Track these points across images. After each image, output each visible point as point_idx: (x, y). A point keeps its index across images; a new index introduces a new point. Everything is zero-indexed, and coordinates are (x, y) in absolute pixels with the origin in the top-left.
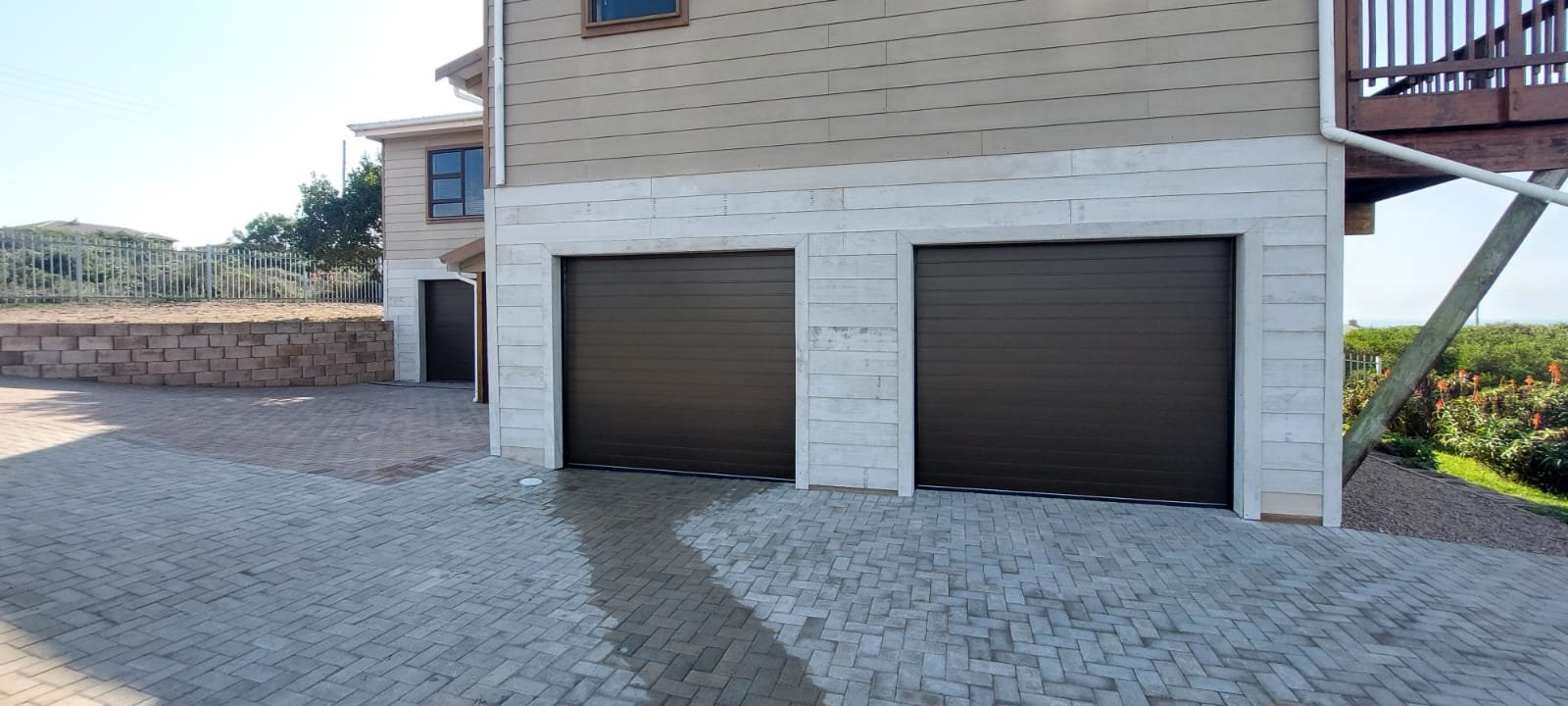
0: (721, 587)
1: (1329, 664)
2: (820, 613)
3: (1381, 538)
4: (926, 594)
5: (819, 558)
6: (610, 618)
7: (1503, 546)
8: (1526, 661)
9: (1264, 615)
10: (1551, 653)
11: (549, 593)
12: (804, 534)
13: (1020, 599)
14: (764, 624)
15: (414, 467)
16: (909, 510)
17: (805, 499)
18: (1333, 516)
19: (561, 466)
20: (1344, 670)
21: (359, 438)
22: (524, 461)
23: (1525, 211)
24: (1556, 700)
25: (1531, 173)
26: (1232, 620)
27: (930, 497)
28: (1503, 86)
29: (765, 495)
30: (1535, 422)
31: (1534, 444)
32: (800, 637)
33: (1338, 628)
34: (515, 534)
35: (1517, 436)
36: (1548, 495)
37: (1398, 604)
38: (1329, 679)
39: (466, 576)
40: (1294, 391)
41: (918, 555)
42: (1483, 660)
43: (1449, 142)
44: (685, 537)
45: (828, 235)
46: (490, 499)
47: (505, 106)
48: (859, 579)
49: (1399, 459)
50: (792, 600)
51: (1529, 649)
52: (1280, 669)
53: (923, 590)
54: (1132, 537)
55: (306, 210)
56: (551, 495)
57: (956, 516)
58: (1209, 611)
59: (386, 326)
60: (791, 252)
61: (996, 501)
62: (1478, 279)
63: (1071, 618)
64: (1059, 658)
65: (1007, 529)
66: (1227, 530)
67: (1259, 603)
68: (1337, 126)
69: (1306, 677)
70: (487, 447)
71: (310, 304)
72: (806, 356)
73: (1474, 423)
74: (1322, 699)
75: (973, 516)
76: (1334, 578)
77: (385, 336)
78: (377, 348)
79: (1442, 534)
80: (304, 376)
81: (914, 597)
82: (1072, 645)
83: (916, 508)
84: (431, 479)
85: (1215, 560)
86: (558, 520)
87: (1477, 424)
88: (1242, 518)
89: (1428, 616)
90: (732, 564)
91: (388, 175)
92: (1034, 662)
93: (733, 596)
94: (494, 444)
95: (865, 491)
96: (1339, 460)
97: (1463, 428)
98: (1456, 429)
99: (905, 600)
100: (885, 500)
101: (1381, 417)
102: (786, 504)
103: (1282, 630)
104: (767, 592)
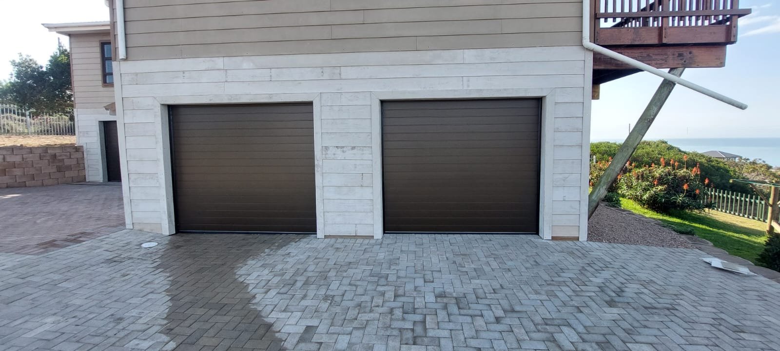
0: (255, 310)
1: (588, 324)
2: (314, 322)
3: (604, 245)
4: (380, 302)
5: (322, 282)
6: (171, 342)
7: (652, 244)
8: (672, 309)
9: (556, 296)
10: (681, 302)
11: (132, 327)
12: (316, 267)
13: (433, 299)
14: (277, 335)
15: (66, 240)
16: (379, 246)
17: (322, 244)
18: (583, 237)
19: (175, 233)
20: (595, 326)
21: (38, 221)
22: (149, 231)
23: (667, 86)
24: (688, 330)
25: (669, 69)
26: (541, 300)
27: (391, 237)
28: (660, 25)
29: (298, 243)
30: (655, 183)
31: (655, 193)
32: (298, 342)
33: (590, 300)
34: (124, 284)
35: (649, 190)
36: (659, 214)
37: (615, 282)
38: (589, 333)
39: (74, 320)
40: (567, 175)
41: (380, 276)
42: (655, 311)
43: (637, 52)
44: (241, 276)
45: (332, 94)
46: (116, 259)
47: (124, 8)
48: (343, 295)
49: (607, 203)
50: (299, 314)
51: (672, 301)
52: (565, 329)
53: (379, 299)
54: (492, 254)
55: (17, 77)
56: (161, 253)
57: (404, 248)
58: (530, 296)
59: (78, 149)
60: (310, 104)
61: (425, 238)
62: (647, 120)
63: (459, 308)
64: (452, 338)
65: (429, 255)
66: (536, 247)
67: (553, 288)
68: (590, 42)
69: (578, 333)
70: (124, 224)
71: (31, 136)
72: (321, 163)
73: (632, 184)
74: (586, 346)
75: (413, 248)
76: (586, 270)
77: (78, 155)
78: (73, 162)
79: (627, 241)
80: (18, 181)
81: (374, 304)
82: (459, 327)
83: (383, 246)
84: (74, 249)
85: (531, 264)
86: (160, 270)
87: (634, 185)
88: (543, 239)
89: (629, 288)
90: (266, 293)
91: (74, 56)
92: (437, 342)
93: (262, 317)
94: (128, 221)
95: (356, 237)
96: (587, 208)
97: (628, 186)
98: (625, 187)
99: (368, 307)
100: (367, 241)
101: (605, 187)
102: (310, 248)
103: (565, 304)
104: (285, 311)
